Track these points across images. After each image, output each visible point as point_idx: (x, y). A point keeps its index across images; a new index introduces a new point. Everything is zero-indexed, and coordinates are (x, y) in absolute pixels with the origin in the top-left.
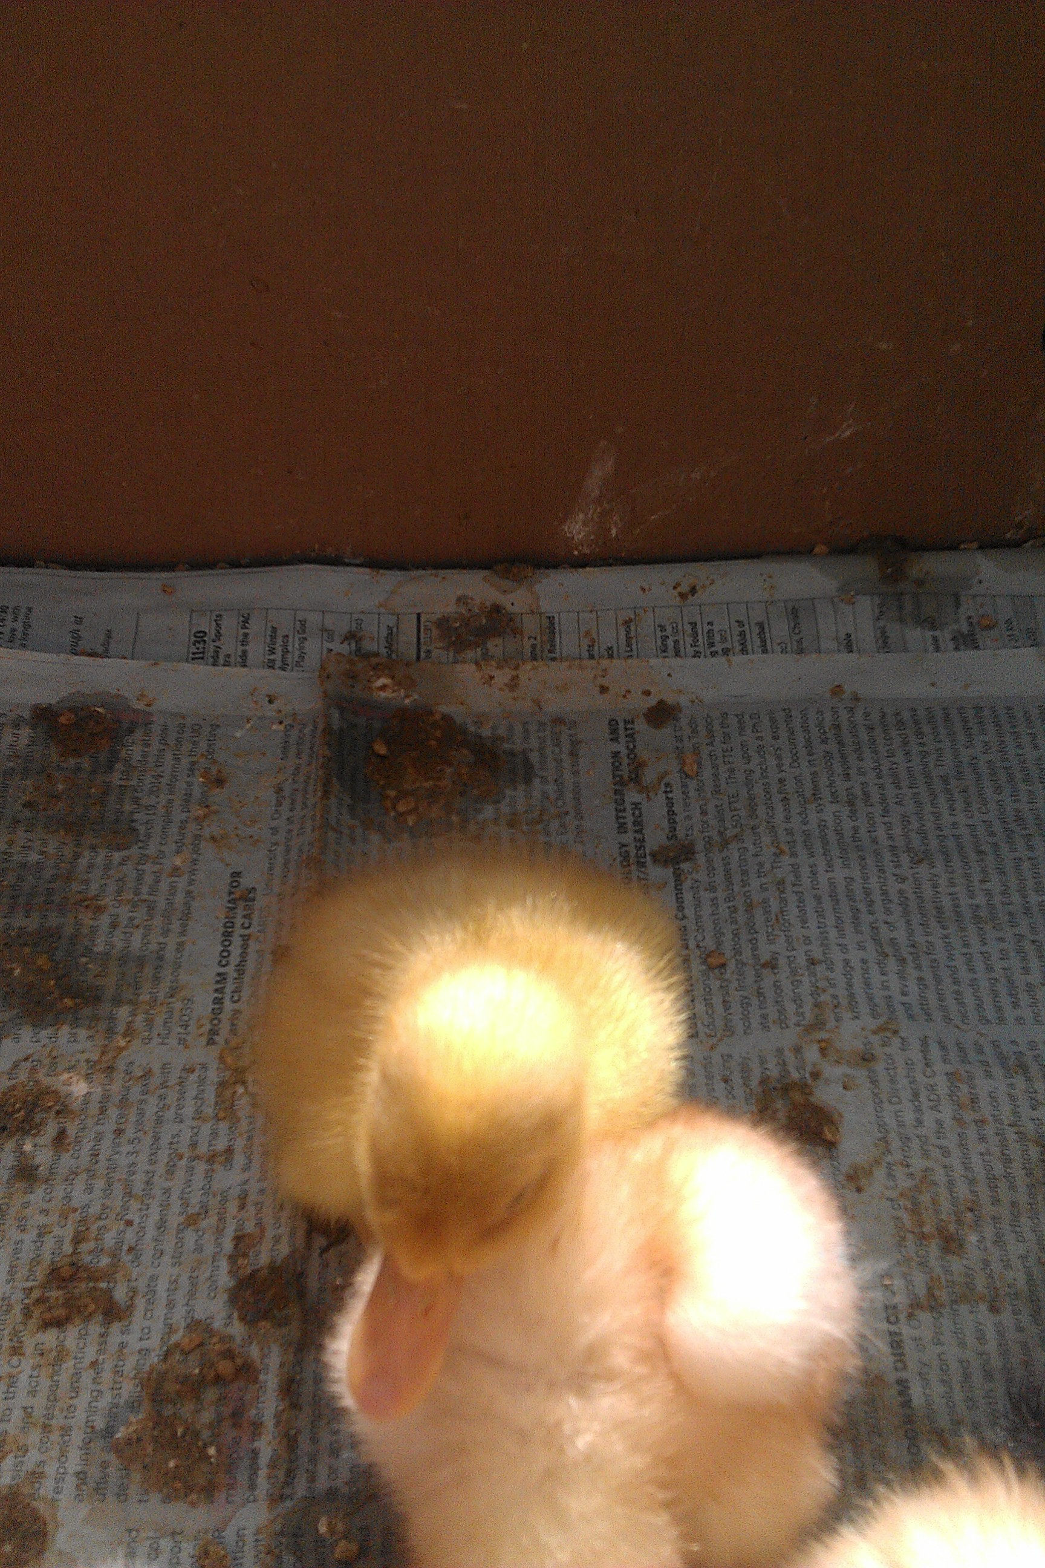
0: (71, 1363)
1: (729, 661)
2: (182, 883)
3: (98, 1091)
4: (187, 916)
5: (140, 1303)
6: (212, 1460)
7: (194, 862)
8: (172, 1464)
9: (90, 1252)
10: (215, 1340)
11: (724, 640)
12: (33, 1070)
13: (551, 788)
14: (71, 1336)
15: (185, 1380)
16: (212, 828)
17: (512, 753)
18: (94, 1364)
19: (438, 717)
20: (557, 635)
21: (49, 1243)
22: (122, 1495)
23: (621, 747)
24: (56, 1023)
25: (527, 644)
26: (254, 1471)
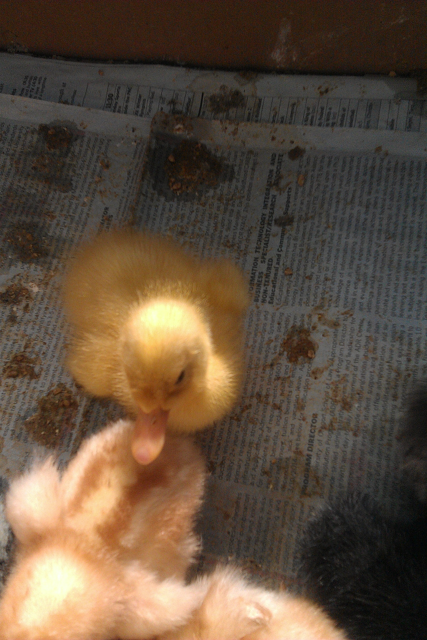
0: (16, 391)
1: (333, 130)
2: (86, 210)
3: (42, 291)
4: (85, 224)
5: (43, 373)
6: (56, 434)
7: (92, 201)
8: (43, 433)
9: (29, 352)
10: (66, 392)
12: (20, 280)
13: (240, 184)
14: (18, 381)
15: (53, 404)
16: (101, 187)
17: (228, 166)
18: (24, 393)
19: (199, 145)
20: (261, 109)
21: (16, 346)
22: (26, 440)
23: (274, 168)
24: (30, 262)
25: (247, 112)
26: (70, 440)
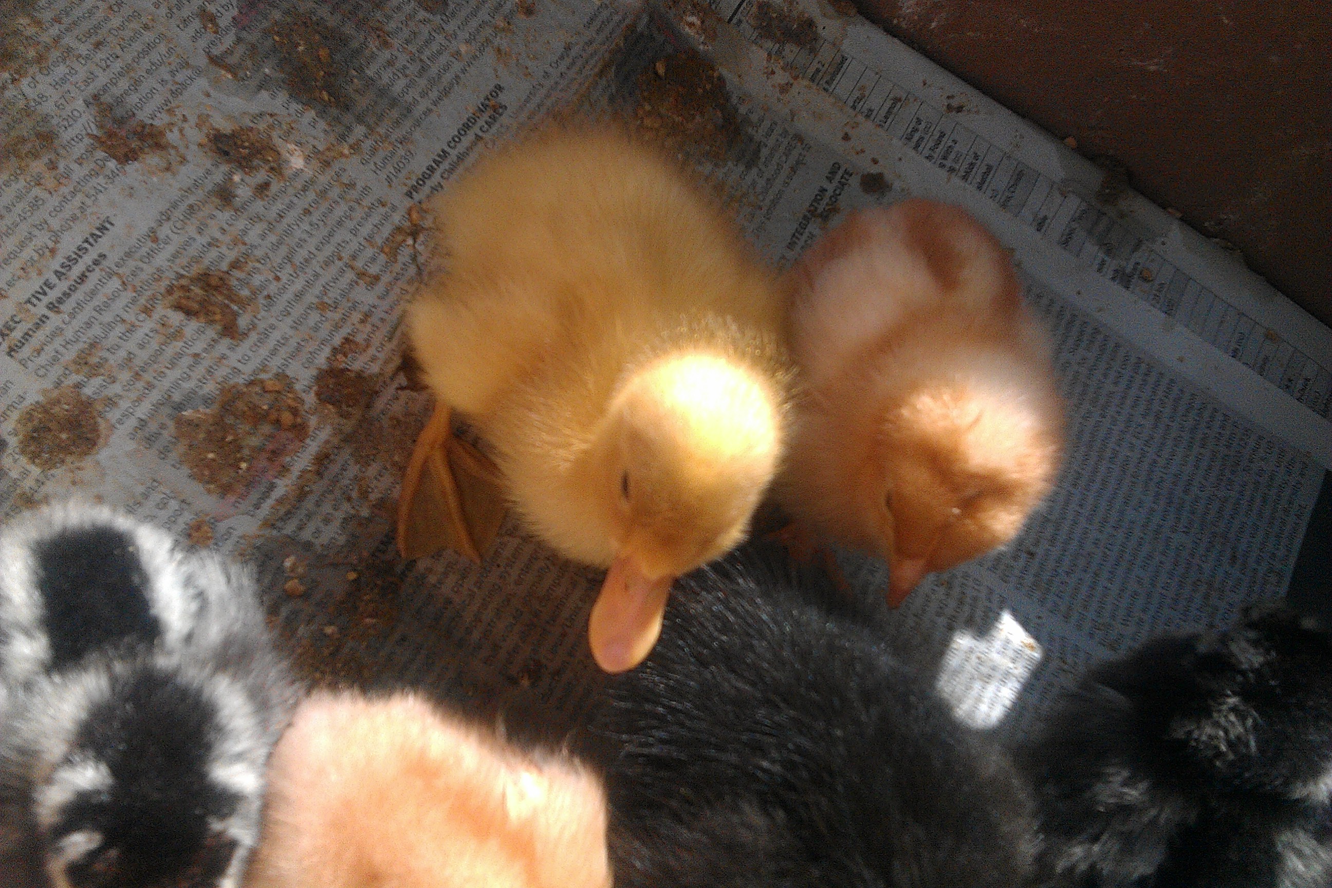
0: (181, 344)
1: (949, 180)
2: (457, 66)
3: (309, 173)
4: (446, 92)
5: (254, 336)
6: (240, 471)
7: (475, 57)
8: (211, 456)
9: (238, 279)
10: (290, 395)
11: (956, 160)
12: (271, 127)
13: (761, 183)
14: (192, 326)
15: (254, 408)
16: (501, 41)
17: (751, 139)
18: (196, 355)
19: (715, 74)
20: (840, 74)
21: (213, 254)
22: (163, 454)
23: (830, 188)
24: (307, 104)
25: (815, 65)
26: (265, 496)
